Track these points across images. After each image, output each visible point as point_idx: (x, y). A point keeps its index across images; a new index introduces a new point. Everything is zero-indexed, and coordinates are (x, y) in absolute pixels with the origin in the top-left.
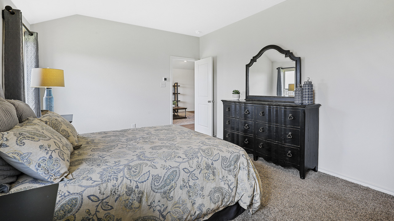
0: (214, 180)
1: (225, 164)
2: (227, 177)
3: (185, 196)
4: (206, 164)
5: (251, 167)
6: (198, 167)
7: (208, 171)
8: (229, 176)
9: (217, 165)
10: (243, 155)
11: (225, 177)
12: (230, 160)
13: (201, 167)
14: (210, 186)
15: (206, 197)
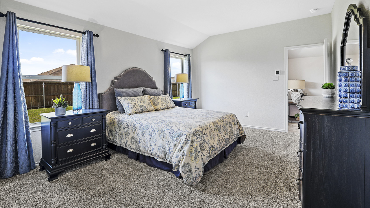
0: (163, 139)
1: (172, 134)
2: (170, 143)
3: (148, 139)
4: (162, 129)
5: (187, 146)
6: (158, 128)
7: (161, 133)
8: (172, 143)
9: (167, 132)
10: (185, 134)
11: (170, 142)
12: (176, 134)
13: (159, 129)
14: (160, 142)
15: (156, 146)
